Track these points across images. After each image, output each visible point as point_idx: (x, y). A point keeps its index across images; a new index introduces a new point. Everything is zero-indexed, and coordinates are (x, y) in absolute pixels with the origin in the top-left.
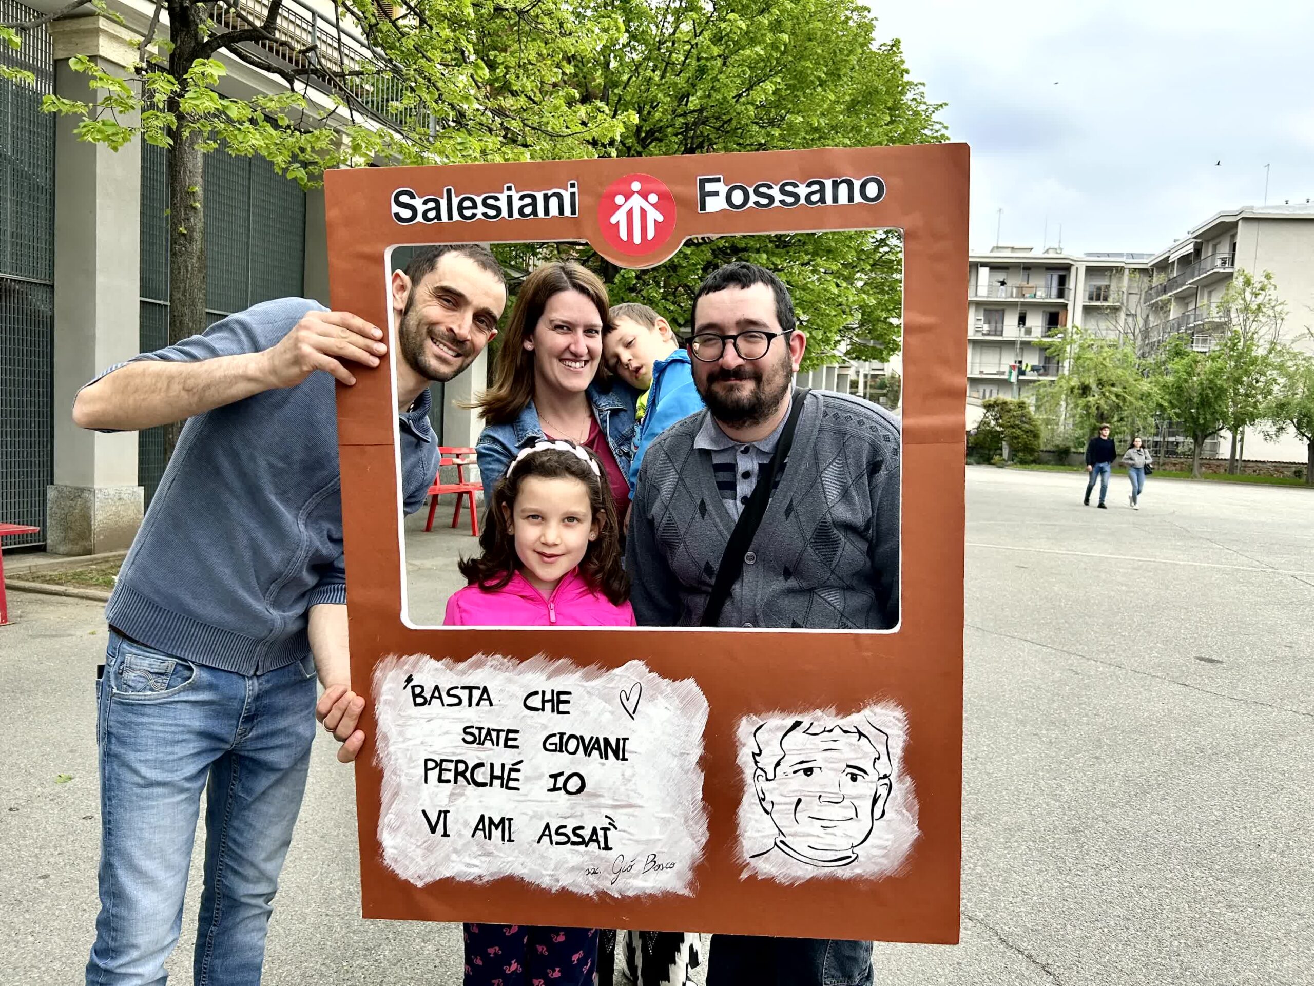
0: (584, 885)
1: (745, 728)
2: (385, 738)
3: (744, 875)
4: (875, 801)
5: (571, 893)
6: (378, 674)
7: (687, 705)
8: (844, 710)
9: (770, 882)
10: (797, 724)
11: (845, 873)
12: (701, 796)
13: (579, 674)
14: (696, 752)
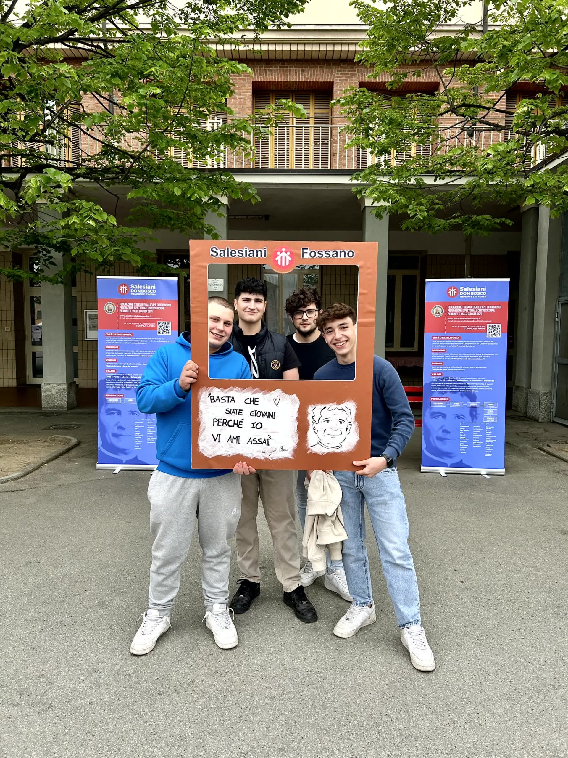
0: (261, 456)
1: (310, 409)
2: (201, 412)
3: (309, 452)
4: (347, 429)
5: (257, 459)
6: (200, 393)
7: (293, 401)
8: (339, 403)
9: (316, 454)
10: (325, 407)
11: (338, 451)
12: (296, 428)
13: (262, 393)
14: (296, 416)
